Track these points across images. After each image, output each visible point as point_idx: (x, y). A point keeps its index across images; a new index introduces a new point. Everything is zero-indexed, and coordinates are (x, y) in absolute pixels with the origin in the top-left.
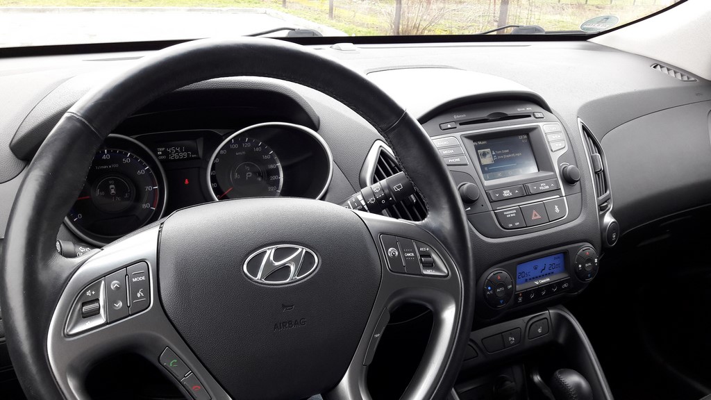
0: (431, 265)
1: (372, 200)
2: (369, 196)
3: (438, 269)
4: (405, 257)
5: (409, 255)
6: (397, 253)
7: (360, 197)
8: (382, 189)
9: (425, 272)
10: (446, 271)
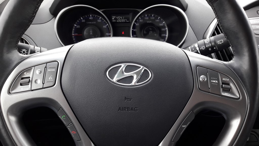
0: (229, 90)
1: (203, 48)
2: (202, 45)
3: (233, 93)
4: (211, 83)
5: (214, 81)
6: (206, 79)
7: (196, 45)
8: (211, 42)
9: (223, 94)
10: (238, 96)
